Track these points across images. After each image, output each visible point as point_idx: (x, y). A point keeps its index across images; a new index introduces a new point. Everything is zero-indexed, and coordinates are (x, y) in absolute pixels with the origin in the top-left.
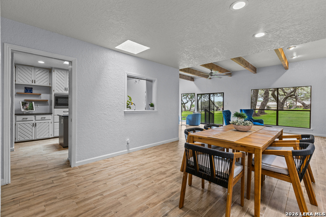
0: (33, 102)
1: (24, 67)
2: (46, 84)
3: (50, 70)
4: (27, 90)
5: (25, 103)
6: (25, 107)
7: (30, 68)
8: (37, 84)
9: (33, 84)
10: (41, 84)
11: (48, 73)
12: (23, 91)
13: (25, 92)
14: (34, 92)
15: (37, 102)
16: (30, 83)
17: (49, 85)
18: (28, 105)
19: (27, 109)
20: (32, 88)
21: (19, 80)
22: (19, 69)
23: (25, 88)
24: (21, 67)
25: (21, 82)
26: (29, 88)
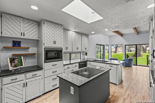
0: (22, 57)
1: (12, 17)
2: (35, 37)
3: (39, 23)
4: (15, 44)
5: (14, 59)
6: (13, 64)
7: (18, 19)
8: (26, 37)
9: (22, 37)
10: (30, 37)
11: (36, 26)
12: (10, 45)
13: (13, 46)
14: (23, 45)
15: (25, 56)
16: (19, 36)
17: (37, 39)
18: (16, 61)
19: (15, 66)
20: (20, 42)
21: (5, 32)
22: (5, 19)
23: (13, 41)
24: (8, 16)
25: (8, 35)
26: (17, 41)
